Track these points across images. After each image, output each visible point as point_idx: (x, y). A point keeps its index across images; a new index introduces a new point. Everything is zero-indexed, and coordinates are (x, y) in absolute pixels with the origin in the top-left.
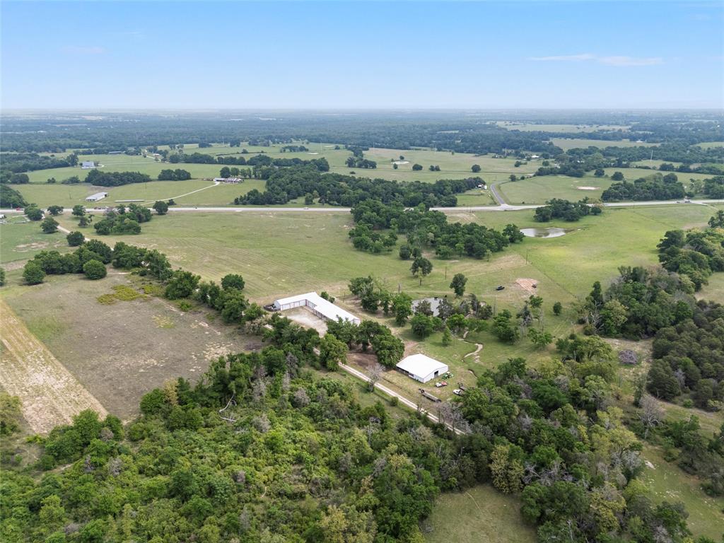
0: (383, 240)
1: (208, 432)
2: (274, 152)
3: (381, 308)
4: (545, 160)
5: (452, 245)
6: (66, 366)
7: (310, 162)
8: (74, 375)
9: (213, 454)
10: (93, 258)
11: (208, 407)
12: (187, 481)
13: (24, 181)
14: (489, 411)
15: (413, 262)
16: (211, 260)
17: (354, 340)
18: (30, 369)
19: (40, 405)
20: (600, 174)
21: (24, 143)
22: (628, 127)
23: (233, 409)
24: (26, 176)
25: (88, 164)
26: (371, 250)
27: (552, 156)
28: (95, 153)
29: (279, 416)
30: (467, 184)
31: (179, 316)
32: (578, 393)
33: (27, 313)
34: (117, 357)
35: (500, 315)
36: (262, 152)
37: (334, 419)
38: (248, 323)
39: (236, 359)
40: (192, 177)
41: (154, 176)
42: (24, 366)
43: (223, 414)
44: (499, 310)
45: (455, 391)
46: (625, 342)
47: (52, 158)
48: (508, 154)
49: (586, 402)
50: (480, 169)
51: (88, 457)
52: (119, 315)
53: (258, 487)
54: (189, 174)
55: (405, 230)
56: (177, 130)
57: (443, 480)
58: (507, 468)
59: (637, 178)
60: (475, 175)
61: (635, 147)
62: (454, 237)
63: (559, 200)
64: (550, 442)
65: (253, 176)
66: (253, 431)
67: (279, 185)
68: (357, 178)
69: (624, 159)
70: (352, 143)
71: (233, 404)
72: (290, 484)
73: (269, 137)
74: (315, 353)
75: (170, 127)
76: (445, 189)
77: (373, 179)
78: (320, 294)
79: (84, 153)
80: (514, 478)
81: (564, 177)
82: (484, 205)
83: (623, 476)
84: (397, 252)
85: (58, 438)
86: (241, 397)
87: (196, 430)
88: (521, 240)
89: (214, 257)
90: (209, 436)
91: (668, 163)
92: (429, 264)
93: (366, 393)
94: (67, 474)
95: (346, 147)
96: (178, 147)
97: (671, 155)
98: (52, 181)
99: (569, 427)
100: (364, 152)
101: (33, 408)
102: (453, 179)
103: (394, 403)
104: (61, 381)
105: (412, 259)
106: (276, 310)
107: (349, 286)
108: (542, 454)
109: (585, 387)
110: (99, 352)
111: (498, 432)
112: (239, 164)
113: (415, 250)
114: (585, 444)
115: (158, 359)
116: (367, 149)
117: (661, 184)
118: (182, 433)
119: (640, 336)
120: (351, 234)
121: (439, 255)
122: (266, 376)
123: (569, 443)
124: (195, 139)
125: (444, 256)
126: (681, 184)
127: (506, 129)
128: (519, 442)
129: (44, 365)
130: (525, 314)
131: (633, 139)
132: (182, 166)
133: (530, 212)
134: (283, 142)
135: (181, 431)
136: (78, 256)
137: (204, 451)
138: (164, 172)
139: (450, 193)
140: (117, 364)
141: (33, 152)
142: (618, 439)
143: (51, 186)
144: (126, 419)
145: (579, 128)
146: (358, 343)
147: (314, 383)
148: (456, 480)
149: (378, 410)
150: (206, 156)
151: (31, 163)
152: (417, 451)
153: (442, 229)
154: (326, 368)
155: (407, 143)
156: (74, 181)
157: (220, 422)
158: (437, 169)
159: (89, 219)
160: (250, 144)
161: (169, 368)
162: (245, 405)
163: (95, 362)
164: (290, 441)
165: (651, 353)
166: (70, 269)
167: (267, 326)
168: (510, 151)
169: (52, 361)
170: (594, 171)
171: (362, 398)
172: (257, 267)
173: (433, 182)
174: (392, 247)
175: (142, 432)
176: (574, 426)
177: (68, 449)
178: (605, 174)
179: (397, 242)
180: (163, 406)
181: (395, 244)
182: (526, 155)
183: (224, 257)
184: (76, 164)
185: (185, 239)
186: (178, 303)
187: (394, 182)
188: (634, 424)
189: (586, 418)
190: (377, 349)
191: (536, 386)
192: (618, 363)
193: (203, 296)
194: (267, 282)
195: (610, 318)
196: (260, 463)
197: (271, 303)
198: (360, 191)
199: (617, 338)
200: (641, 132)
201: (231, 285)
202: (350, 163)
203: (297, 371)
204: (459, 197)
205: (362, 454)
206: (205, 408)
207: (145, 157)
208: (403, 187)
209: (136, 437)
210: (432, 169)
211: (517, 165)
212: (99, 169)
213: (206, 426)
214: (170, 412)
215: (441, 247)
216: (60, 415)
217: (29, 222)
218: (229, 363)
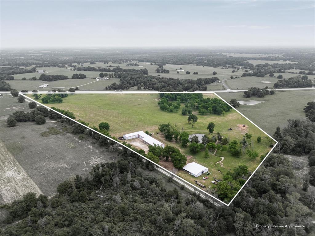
0: (174, 106)
1: (91, 203)
2: (123, 66)
3: (174, 139)
4: (246, 70)
5: (207, 108)
6: (23, 168)
7: (139, 71)
8: (26, 172)
9: (92, 216)
10: (39, 114)
11: (91, 190)
12: (78, 232)
13: (12, 79)
14: (231, 194)
15: (188, 116)
16: (94, 115)
17: (162, 155)
18: (6, 169)
19: (9, 188)
20: (272, 76)
21: (13, 62)
22: (281, 55)
23: (103, 191)
24: (13, 77)
25: (41, 71)
26: (168, 111)
27: (249, 68)
28: (45, 67)
29: (126, 195)
30: (211, 80)
31: (78, 142)
32: (275, 184)
33: (7, 141)
34: (48, 163)
35: (232, 143)
36: (118, 66)
37: (153, 196)
38: (111, 146)
39: (105, 166)
40: (87, 77)
41: (70, 77)
42: (4, 167)
43: (98, 193)
44: (231, 140)
45: (212, 182)
46: (295, 157)
47: (25, 69)
48: (229, 67)
49: (280, 189)
50: (217, 74)
51: (29, 217)
52: (50, 142)
53: (115, 234)
54: (85, 76)
55: (184, 101)
56: (81, 57)
57: (210, 232)
58: (244, 226)
59: (290, 77)
60: (215, 76)
61: (287, 64)
62: (207, 105)
63: (255, 87)
64: (264, 212)
65: (114, 77)
66: (113, 203)
67: (126, 81)
68: (161, 77)
69: (282, 69)
70: (158, 62)
71: (103, 188)
72: (131, 233)
73: (121, 60)
74: (143, 162)
75: (78, 55)
76: (201, 82)
77: (168, 78)
78: (145, 132)
79: (40, 67)
80: (247, 231)
81: (255, 77)
82: (219, 90)
83: (304, 231)
84: (180, 112)
85: (16, 207)
86: (107, 185)
87: (84, 202)
88: (238, 106)
89: (96, 114)
90: (91, 205)
91: (303, 71)
92: (196, 117)
93: (168, 182)
94: (19, 226)
95: (156, 64)
96: (81, 64)
97: (303, 67)
98: (24, 79)
99: (273, 203)
100: (163, 66)
101: (6, 189)
102: (205, 78)
103: (183, 188)
104: (21, 175)
105: (188, 115)
106: (124, 140)
107: (159, 128)
108: (262, 219)
109: (279, 181)
110: (40, 160)
111: (236, 205)
112: (108, 71)
113: (189, 111)
114: (282, 213)
115: (68, 164)
116: (165, 65)
117: (301, 80)
118: (77, 204)
119: (302, 154)
120: (159, 103)
121: (200, 113)
122: (119, 173)
123: (274, 212)
124: (89, 60)
125: (203, 114)
126: (310, 80)
127: (227, 56)
128: (248, 211)
129: (13, 167)
130: (244, 143)
131: (285, 60)
132: (82, 72)
133: (241, 93)
134: (127, 62)
135: (77, 203)
136: (32, 113)
137: (88, 214)
138: (74, 75)
139: (203, 84)
140: (48, 167)
141: (17, 66)
142: (299, 210)
143: (24, 81)
144: (50, 195)
145: (259, 55)
146: (164, 157)
147: (143, 177)
148: (217, 231)
149: (175, 192)
150: (93, 67)
151: (16, 71)
152: (196, 215)
153: (201, 101)
154: (149, 169)
155: (183, 62)
156: (34, 79)
157: (96, 198)
158: (197, 73)
159: (40, 96)
160: (113, 63)
161: (73, 169)
162: (109, 189)
163: (37, 165)
164: (131, 208)
165: (308, 162)
166: (29, 119)
167: (120, 148)
168: (229, 65)
169: (17, 165)
170: (269, 74)
171: (167, 185)
172: (116, 118)
173: (196, 79)
174: (178, 109)
175: (57, 203)
176: (276, 202)
177: (20, 213)
178: (274, 75)
179: (180, 107)
180: (68, 190)
181: (179, 108)
182: (237, 67)
183: (101, 114)
184: (36, 71)
185: (83, 105)
186: (78, 136)
187: (178, 79)
188: (304, 201)
189: (280, 198)
190: (173, 160)
191: (254, 181)
192: (292, 167)
193: (89, 133)
194: (120, 126)
195: (286, 145)
196: (116, 221)
197: (122, 136)
198: (163, 83)
199: (290, 154)
200: (288, 57)
201: (103, 127)
202: (158, 71)
203: (134, 171)
204: (208, 86)
205: (168, 217)
206: (89, 190)
207: (66, 68)
208: (182, 82)
209: (54, 206)
210: (195, 73)
211: (233, 72)
212: (45, 73)
213: (90, 200)
214: (72, 193)
215: (201, 109)
216: (18, 193)
217: (12, 98)
218: (101, 168)
